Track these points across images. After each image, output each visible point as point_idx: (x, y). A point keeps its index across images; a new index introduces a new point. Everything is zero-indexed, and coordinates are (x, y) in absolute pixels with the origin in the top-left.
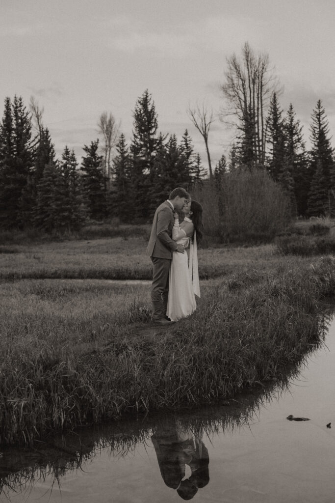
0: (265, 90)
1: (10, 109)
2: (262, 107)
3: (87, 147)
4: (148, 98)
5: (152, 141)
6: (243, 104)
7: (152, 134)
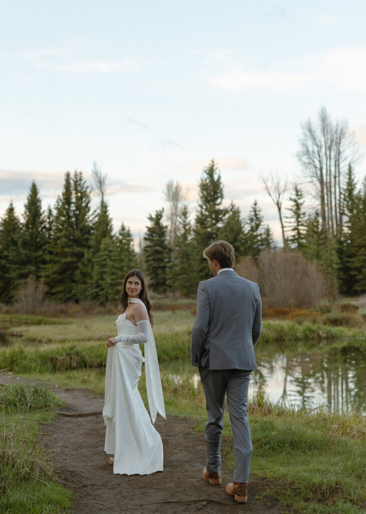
0: (343, 158)
1: (70, 183)
2: (339, 176)
3: (151, 216)
4: (214, 168)
5: (218, 212)
6: (319, 172)
7: (218, 204)
